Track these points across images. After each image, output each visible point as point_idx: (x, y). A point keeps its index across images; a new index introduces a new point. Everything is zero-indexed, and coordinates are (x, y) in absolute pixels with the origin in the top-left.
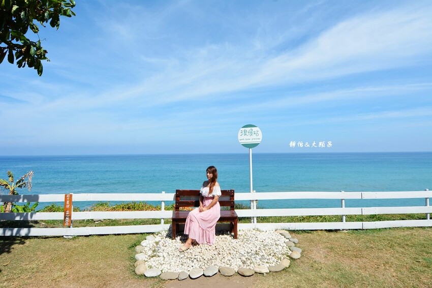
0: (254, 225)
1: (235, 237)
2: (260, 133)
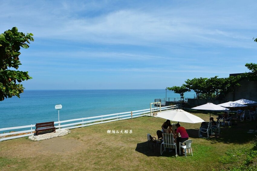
0: (60, 129)
1: (55, 132)
2: (61, 106)
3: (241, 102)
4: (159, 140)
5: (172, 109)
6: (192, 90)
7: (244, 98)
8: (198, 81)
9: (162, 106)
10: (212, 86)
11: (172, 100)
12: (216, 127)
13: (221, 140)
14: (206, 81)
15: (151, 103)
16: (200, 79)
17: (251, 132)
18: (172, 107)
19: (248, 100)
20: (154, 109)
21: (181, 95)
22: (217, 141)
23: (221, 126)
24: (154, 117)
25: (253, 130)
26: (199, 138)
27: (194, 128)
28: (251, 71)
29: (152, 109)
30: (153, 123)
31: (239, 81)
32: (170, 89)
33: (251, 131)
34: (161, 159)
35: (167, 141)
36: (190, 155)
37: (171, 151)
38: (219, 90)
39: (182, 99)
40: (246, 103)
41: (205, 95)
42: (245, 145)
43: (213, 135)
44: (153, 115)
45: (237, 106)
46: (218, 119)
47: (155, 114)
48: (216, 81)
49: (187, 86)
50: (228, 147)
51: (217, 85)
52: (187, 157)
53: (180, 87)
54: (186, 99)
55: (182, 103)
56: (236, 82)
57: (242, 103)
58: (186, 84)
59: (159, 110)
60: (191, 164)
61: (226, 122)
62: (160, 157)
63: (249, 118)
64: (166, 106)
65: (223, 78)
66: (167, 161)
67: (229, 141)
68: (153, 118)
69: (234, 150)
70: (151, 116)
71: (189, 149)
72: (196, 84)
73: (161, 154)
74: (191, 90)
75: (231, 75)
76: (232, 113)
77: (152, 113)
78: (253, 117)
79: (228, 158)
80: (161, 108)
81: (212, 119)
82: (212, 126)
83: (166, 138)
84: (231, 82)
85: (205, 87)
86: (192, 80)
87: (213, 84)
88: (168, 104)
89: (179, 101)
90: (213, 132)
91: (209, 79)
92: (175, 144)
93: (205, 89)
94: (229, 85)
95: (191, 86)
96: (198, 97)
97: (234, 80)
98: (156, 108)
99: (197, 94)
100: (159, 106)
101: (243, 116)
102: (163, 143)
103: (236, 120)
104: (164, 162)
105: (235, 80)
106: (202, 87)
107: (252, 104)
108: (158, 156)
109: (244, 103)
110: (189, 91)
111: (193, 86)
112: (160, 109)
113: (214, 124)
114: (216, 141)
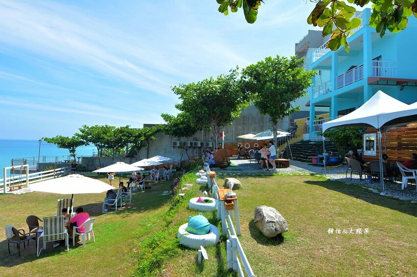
3: (155, 160)
4: (32, 233)
5: (52, 175)
6: (91, 143)
7: (159, 155)
8: (101, 129)
9: (31, 172)
10: (122, 139)
11: (50, 160)
12: (126, 194)
13: (133, 210)
14: (113, 130)
15: (6, 168)
16: (105, 126)
17: (165, 195)
18: (52, 172)
19: (163, 157)
20: (12, 178)
21: (71, 151)
22: (129, 212)
23: (133, 192)
24: (12, 194)
25: (167, 192)
26: (102, 214)
27: (94, 202)
28: (166, 123)
29: (7, 179)
30: (12, 206)
31: (154, 134)
32: (49, 141)
33: (165, 193)
34: (37, 263)
35: (51, 230)
36: (90, 242)
37: (58, 245)
38: (130, 145)
39: (72, 158)
40: (162, 161)
41: (110, 151)
42: (160, 210)
43: (123, 206)
44: (11, 190)
45: (152, 165)
46: (129, 183)
47: (15, 188)
48: (127, 132)
49: (83, 137)
50: (142, 217)
51: (128, 137)
52: (85, 246)
53: (70, 137)
54: (79, 158)
55: (72, 164)
56: (151, 135)
57: (157, 161)
58: (81, 133)
59: (25, 179)
60: (93, 253)
61: (138, 186)
62: (36, 261)
63: (163, 179)
64: (38, 171)
65: (136, 129)
66: (51, 263)
67: (143, 210)
68: (10, 196)
69: (149, 218)
70: (4, 193)
71: (89, 234)
72: (99, 134)
73: (38, 256)
74: (89, 143)
75: (145, 125)
76: (146, 173)
77: (6, 188)
78: (167, 177)
79: (142, 230)
80: (29, 176)
81: (121, 184)
82: (122, 194)
83: (49, 226)
84: (145, 134)
85: (111, 139)
86: (91, 128)
87: (124, 135)
88: (42, 167)
89: (66, 161)
90: (123, 202)
91: (118, 129)
92: (66, 231)
93: (111, 142)
94: (143, 138)
95: (89, 137)
96: (101, 154)
97: (148, 132)
98: (17, 176)
99: (98, 150)
100: (24, 172)
101: (158, 177)
102: (42, 235)
103: (150, 182)
104: (45, 267)
105: (150, 133)
106: (107, 140)
107: (167, 161)
108: (31, 261)
109: (159, 161)
110: (86, 145)
111: (93, 136)
112: (26, 177)
113: (124, 190)
114: (127, 213)
